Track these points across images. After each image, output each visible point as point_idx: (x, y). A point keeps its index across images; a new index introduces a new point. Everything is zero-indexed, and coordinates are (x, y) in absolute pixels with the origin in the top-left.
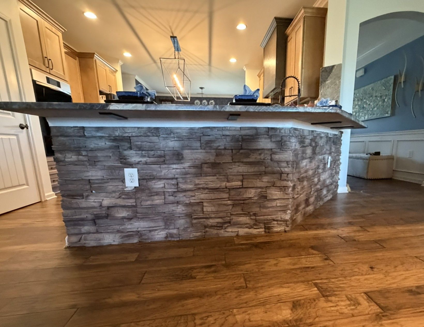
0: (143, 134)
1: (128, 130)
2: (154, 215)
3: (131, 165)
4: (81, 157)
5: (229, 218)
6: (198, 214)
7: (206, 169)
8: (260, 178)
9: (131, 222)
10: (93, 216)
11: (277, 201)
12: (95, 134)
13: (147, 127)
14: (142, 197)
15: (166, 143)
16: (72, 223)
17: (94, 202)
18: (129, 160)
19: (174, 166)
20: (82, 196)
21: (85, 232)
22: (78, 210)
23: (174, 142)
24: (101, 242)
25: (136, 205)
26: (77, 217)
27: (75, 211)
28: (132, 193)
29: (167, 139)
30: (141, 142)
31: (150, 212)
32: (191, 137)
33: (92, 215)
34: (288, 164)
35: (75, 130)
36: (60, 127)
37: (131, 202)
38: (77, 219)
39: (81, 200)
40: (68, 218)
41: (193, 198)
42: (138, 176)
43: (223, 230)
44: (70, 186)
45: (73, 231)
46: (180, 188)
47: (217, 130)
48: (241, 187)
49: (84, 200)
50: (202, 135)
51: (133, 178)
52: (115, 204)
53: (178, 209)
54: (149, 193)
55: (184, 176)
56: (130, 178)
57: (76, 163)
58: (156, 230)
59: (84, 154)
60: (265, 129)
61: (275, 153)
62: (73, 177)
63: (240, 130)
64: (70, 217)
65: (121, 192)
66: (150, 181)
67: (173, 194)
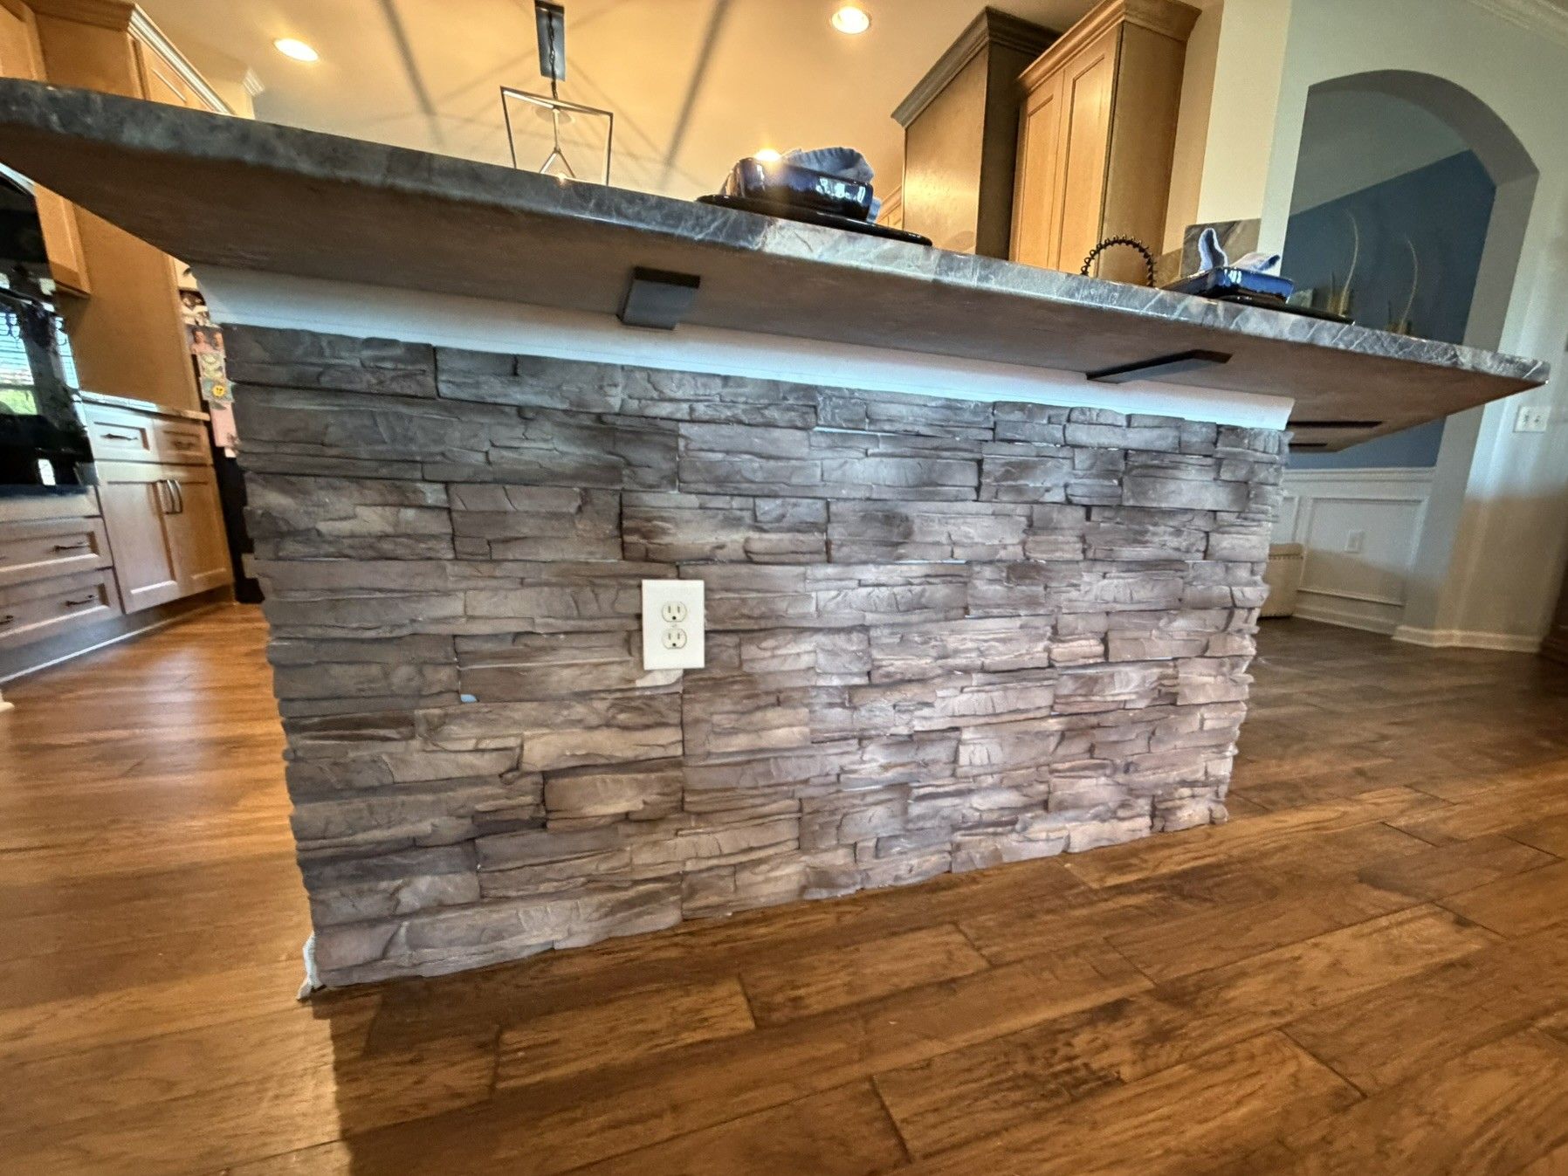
0: (744, 411)
1: (680, 386)
2: (764, 795)
3: (676, 566)
4: (409, 514)
5: (1043, 787)
6: (937, 779)
7: (987, 586)
8: (1162, 623)
9: (654, 837)
10: (467, 822)
11: (1203, 709)
12: (495, 389)
13: (763, 381)
14: (712, 714)
15: (841, 466)
16: (348, 868)
17: (476, 750)
18: (666, 540)
19: (870, 573)
20: (403, 723)
21: (418, 905)
22: (387, 799)
23: (878, 459)
24: (507, 943)
25: (684, 754)
26: (378, 834)
27: (370, 807)
28: (667, 700)
29: (849, 444)
30: (727, 452)
31: (747, 781)
32: (948, 442)
33: (460, 817)
34: (1253, 573)
35: (383, 359)
36: (294, 336)
37: (665, 741)
38: (379, 843)
39: (397, 748)
40: (325, 842)
41: (926, 712)
42: (706, 616)
43: (1014, 836)
44: (336, 670)
45: (344, 909)
46: (882, 671)
47: (1045, 421)
48: (1099, 660)
49: (416, 743)
50: (989, 435)
51: (680, 625)
52: (587, 755)
53: (862, 762)
54: (748, 697)
55: (900, 619)
56: (669, 626)
57: (387, 546)
58: (760, 861)
59: (430, 501)
60: (1204, 430)
61: (1221, 529)
62: (357, 623)
63: (1129, 426)
64: (341, 835)
65: (618, 695)
66: (751, 641)
67: (849, 697)
